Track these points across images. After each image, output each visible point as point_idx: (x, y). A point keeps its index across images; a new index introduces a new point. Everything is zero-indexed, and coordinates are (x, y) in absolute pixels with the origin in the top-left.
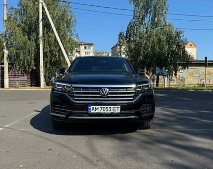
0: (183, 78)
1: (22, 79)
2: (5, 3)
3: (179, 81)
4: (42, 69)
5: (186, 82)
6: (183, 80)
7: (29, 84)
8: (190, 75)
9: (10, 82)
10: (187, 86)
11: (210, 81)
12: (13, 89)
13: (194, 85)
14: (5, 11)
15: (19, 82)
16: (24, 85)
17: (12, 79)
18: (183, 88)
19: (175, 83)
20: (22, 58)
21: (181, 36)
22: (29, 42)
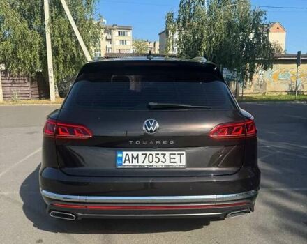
0: (264, 82)
1: (22, 89)
3: (258, 87)
4: (51, 74)
5: (268, 89)
6: (263, 85)
7: (34, 96)
8: (274, 78)
9: (5, 93)
10: (269, 95)
11: (303, 86)
12: (10, 104)
13: (279, 93)
15: (19, 92)
16: (26, 97)
17: (8, 89)
18: (264, 97)
19: (252, 91)
20: (21, 56)
21: (262, 18)
22: (30, 33)
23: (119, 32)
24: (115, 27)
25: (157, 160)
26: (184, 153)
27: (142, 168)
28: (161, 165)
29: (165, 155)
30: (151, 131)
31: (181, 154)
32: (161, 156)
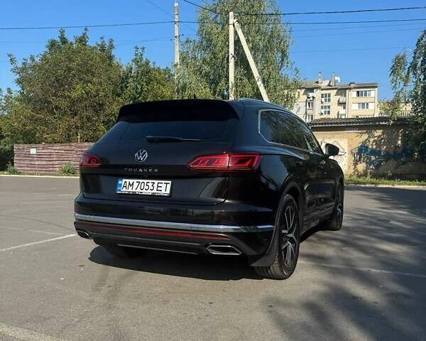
2: (177, 34)
14: (177, 49)
23: (358, 92)
24: (352, 86)
25: (147, 187)
26: (170, 182)
27: (134, 194)
28: (149, 192)
29: (154, 183)
30: (140, 160)
31: (167, 184)
32: (150, 185)
